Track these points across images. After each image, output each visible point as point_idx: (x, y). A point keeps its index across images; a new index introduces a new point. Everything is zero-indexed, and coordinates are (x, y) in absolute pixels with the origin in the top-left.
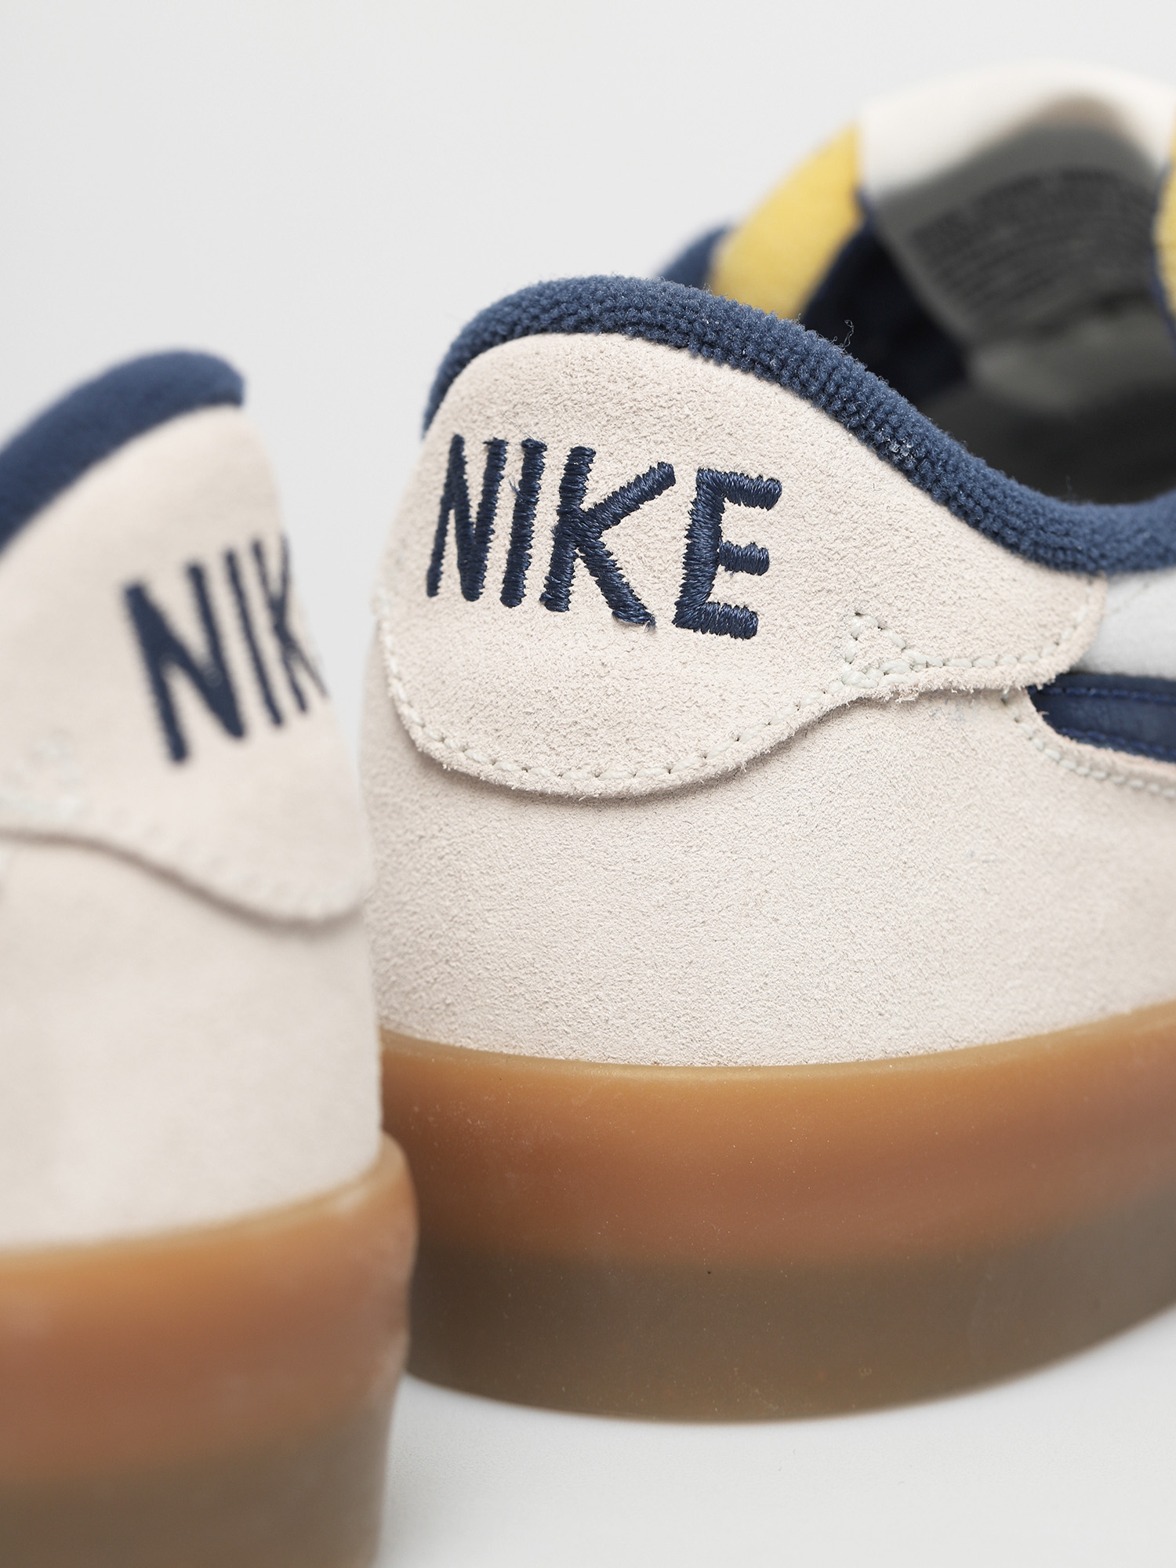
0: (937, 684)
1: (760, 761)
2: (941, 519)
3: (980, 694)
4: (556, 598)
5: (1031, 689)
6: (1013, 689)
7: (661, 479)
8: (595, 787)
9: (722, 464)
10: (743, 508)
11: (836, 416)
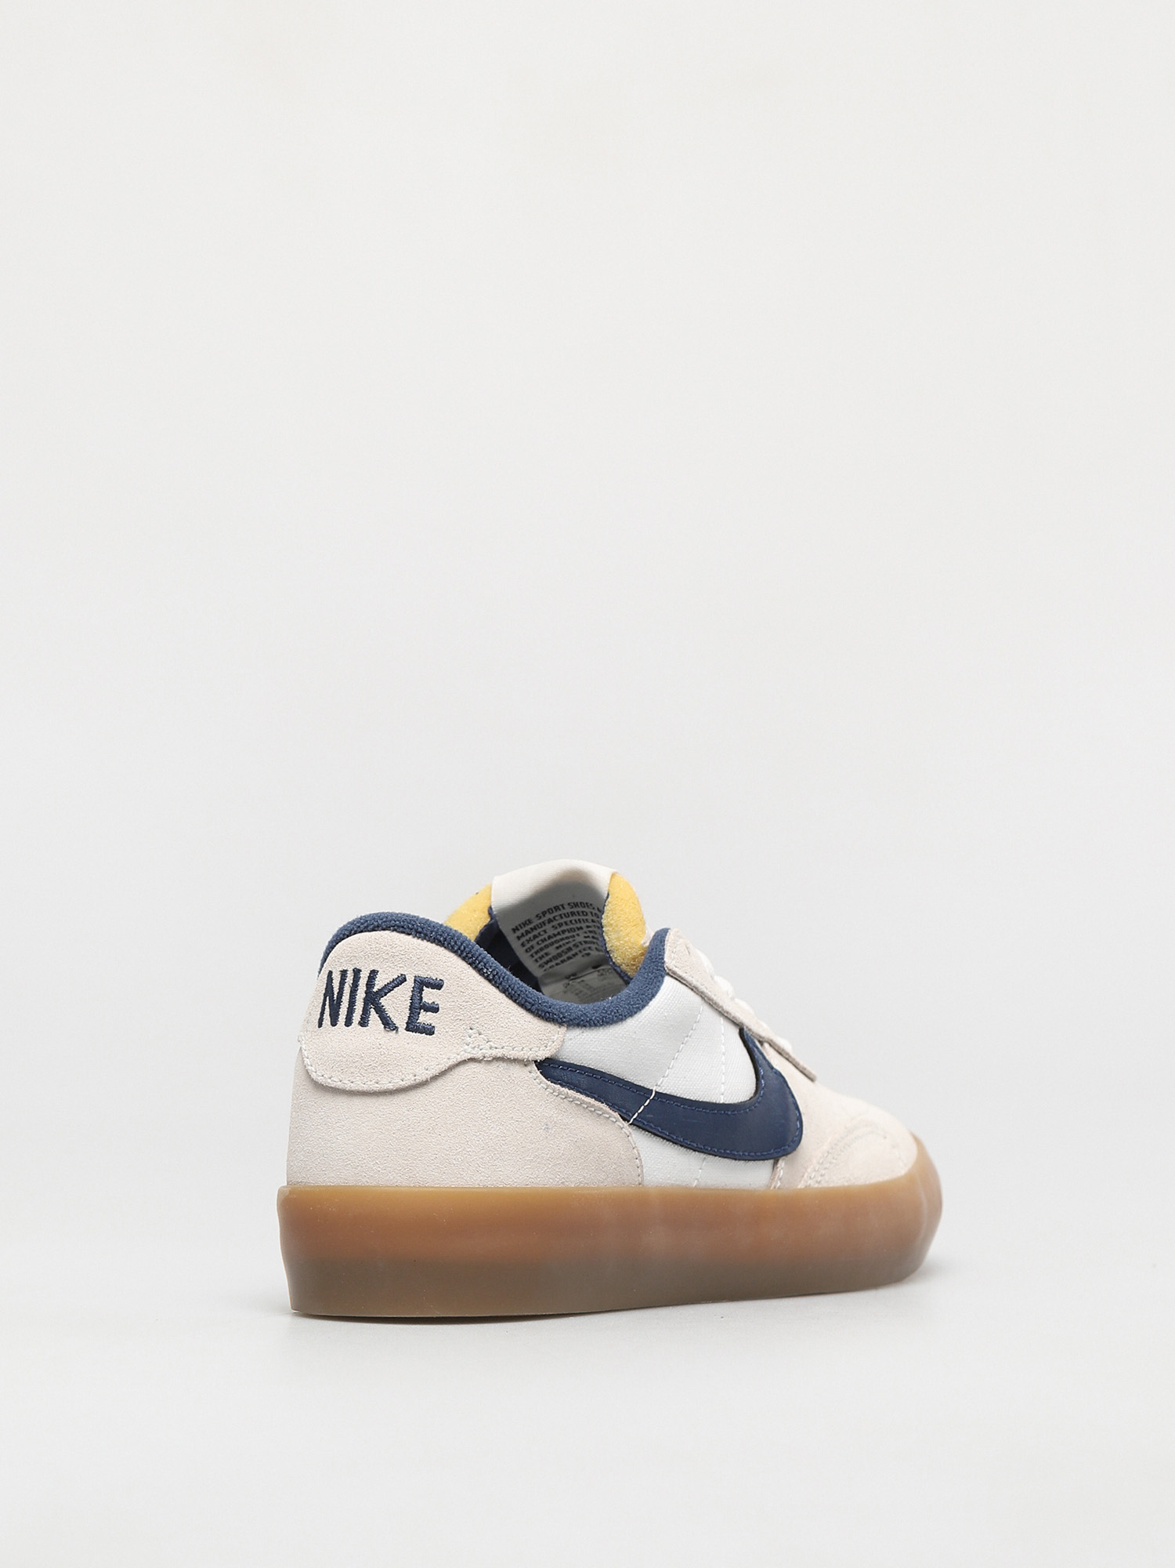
0: (499, 1055)
1: (435, 1078)
2: (502, 998)
3: (515, 1061)
4: (364, 1022)
5: (536, 1062)
6: (528, 1061)
7: (402, 980)
8: (376, 1087)
9: (423, 975)
10: (430, 990)
11: (464, 959)
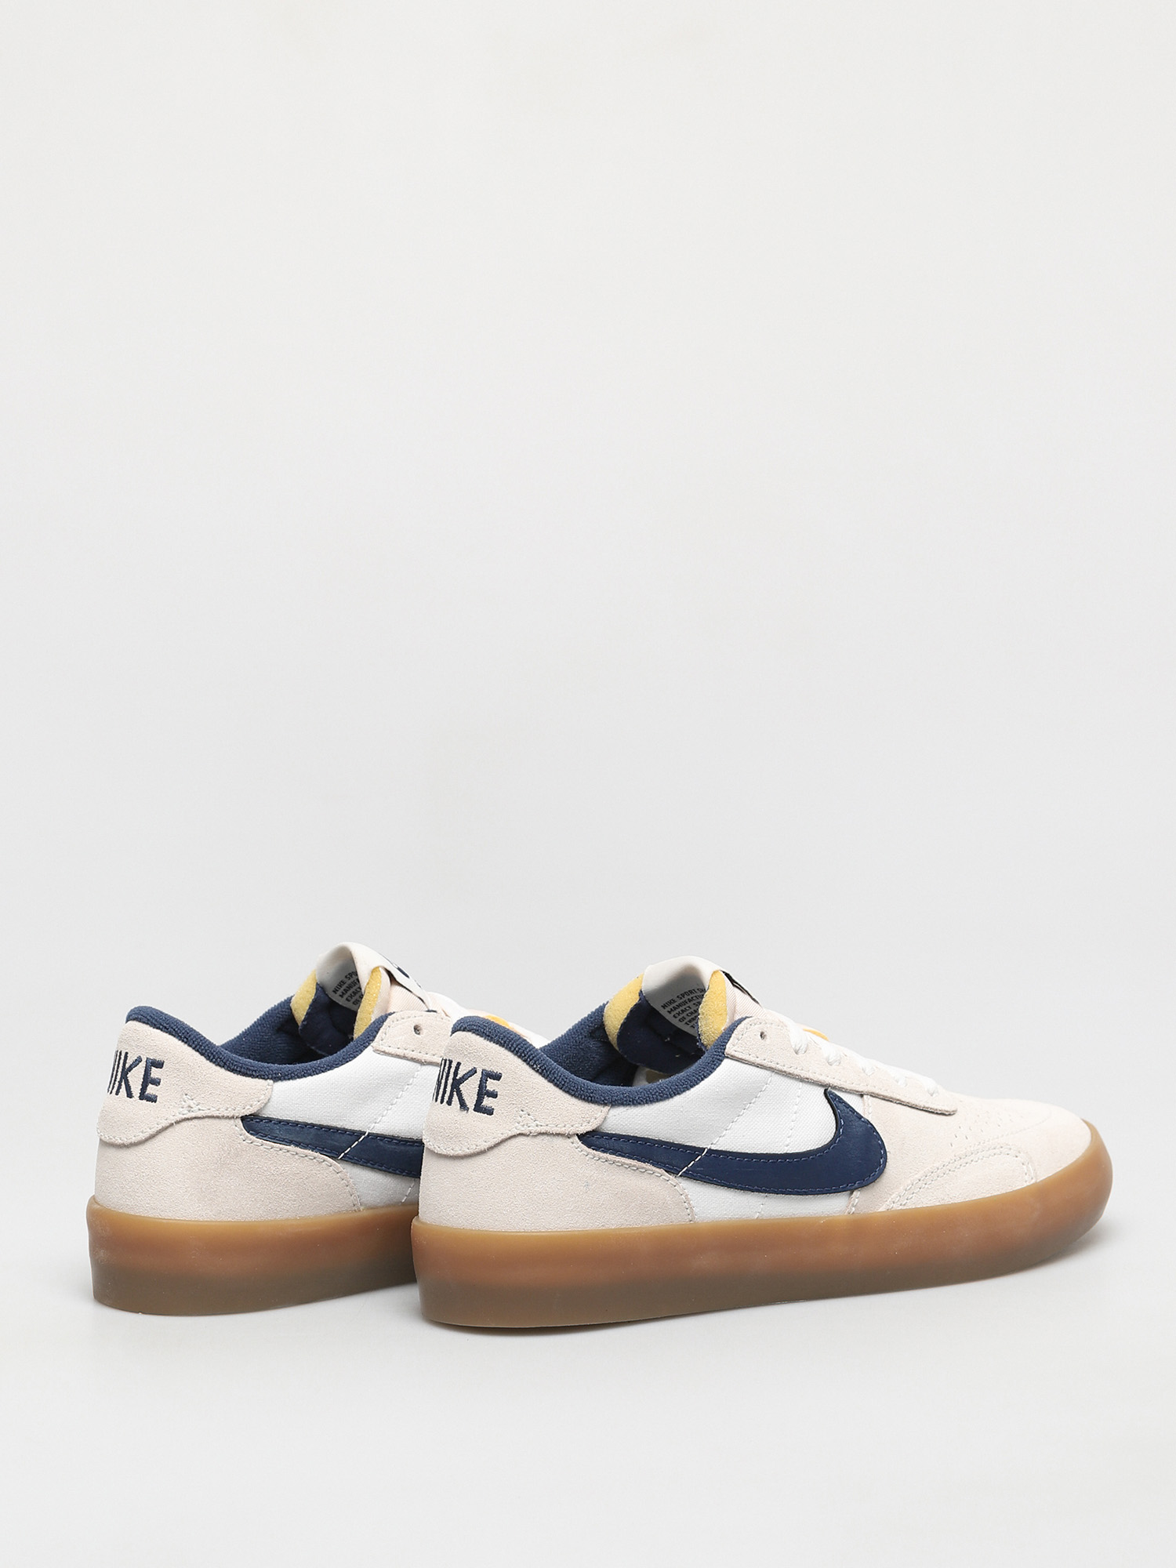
0: (543, 1131)
1: (491, 1148)
2: (551, 1086)
3: (558, 1134)
4: (449, 1103)
5: (577, 1135)
6: (569, 1134)
7: (473, 1072)
8: (452, 1153)
9: (488, 1069)
10: (492, 1080)
11: (519, 1057)
